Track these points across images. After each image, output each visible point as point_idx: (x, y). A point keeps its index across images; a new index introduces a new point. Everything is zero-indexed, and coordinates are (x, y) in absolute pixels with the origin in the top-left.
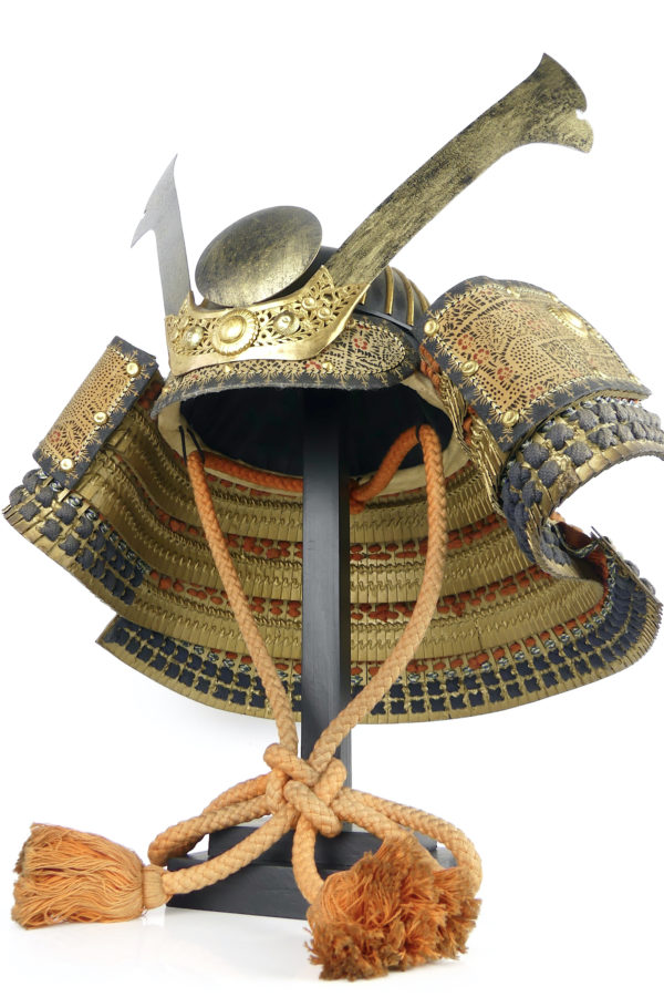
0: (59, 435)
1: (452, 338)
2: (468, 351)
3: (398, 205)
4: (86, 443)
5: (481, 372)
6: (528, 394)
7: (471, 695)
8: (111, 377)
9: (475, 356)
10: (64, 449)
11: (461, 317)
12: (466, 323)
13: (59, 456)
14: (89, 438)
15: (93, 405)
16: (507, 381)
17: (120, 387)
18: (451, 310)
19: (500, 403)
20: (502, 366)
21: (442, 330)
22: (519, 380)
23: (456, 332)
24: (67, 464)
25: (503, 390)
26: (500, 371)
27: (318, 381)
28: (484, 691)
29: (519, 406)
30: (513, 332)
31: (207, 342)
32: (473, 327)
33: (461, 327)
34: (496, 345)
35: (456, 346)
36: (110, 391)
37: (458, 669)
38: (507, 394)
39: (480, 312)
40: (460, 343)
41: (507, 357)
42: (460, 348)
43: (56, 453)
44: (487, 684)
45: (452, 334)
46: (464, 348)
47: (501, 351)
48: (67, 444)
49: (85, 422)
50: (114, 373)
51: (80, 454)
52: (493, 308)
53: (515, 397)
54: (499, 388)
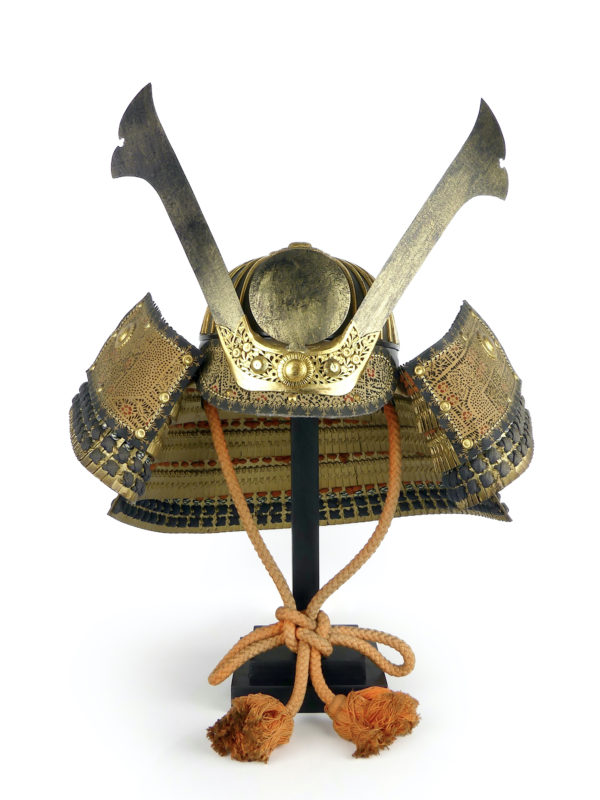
0: (130, 409)
1: (434, 382)
2: (444, 394)
3: (395, 264)
4: (154, 417)
5: (452, 411)
6: (479, 431)
7: (345, 511)
8: (171, 365)
9: (449, 399)
10: (136, 420)
11: (441, 369)
12: (444, 374)
13: (133, 426)
14: (157, 413)
15: (158, 387)
16: (468, 421)
17: (178, 373)
18: (434, 362)
19: (462, 432)
20: (465, 410)
21: (427, 374)
22: (475, 421)
23: (438, 379)
24: (140, 434)
25: (465, 425)
26: (465, 413)
27: (354, 413)
28: (355, 508)
29: (474, 437)
30: (471, 383)
31: (271, 372)
32: (448, 377)
33: (440, 376)
34: (462, 394)
35: (436, 388)
36: (170, 376)
37: (337, 493)
38: (467, 429)
39: (452, 366)
40: (439, 387)
41: (469, 404)
42: (439, 391)
43: (130, 424)
44: (357, 504)
45: (434, 380)
46: (442, 391)
47: (464, 399)
48: (138, 416)
49: (153, 402)
50: (173, 362)
51: (150, 425)
52: (459, 363)
53: (471, 431)
54: (463, 423)
